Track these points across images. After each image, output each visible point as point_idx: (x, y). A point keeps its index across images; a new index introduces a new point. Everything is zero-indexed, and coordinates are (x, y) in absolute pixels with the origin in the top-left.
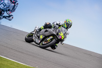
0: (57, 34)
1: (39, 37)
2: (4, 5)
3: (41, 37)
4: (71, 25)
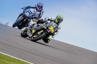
0: (47, 28)
1: (31, 32)
2: (29, 13)
3: (33, 31)
4: (62, 20)
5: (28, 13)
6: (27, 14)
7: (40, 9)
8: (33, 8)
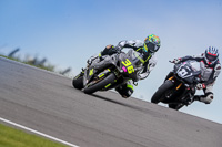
5: (184, 70)
6: (182, 73)
7: (210, 61)
8: (198, 60)
